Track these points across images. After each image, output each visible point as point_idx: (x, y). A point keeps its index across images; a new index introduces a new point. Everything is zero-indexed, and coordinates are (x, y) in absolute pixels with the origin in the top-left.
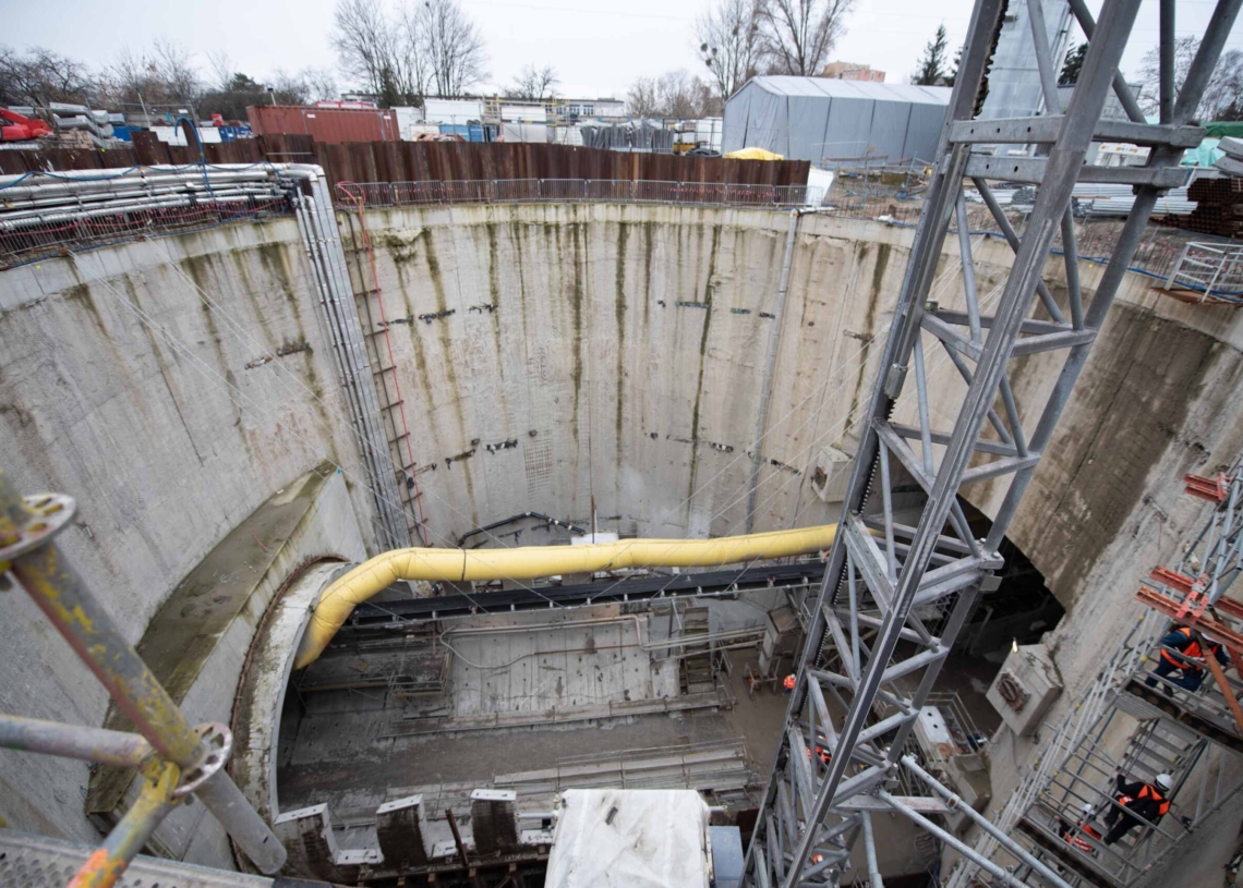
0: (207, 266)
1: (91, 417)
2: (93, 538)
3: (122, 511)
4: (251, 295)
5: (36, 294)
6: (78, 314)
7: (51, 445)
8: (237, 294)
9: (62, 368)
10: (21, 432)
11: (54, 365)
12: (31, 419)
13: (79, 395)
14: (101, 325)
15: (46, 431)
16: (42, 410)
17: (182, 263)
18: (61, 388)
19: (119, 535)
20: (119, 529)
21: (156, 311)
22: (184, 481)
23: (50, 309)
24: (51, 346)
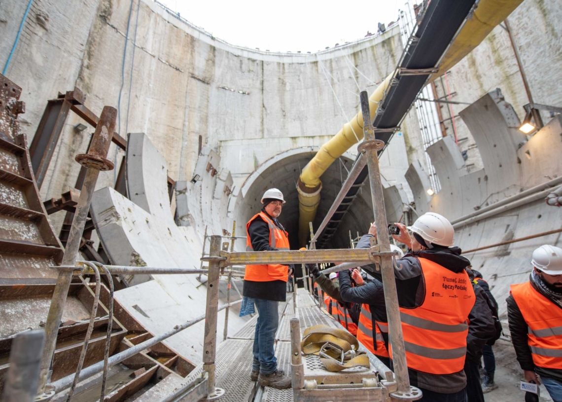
0: (360, 53)
1: (303, 91)
2: (284, 116)
3: (299, 116)
4: (376, 60)
5: (302, 62)
6: (312, 67)
7: (287, 91)
8: (369, 60)
9: (301, 78)
10: (281, 84)
11: (299, 76)
12: (285, 84)
13: (302, 84)
14: (317, 70)
15: (288, 88)
16: (290, 83)
17: (351, 54)
18: (298, 81)
19: (293, 121)
20: (294, 120)
21: (337, 68)
22: (324, 119)
23: (305, 65)
24: (301, 72)
